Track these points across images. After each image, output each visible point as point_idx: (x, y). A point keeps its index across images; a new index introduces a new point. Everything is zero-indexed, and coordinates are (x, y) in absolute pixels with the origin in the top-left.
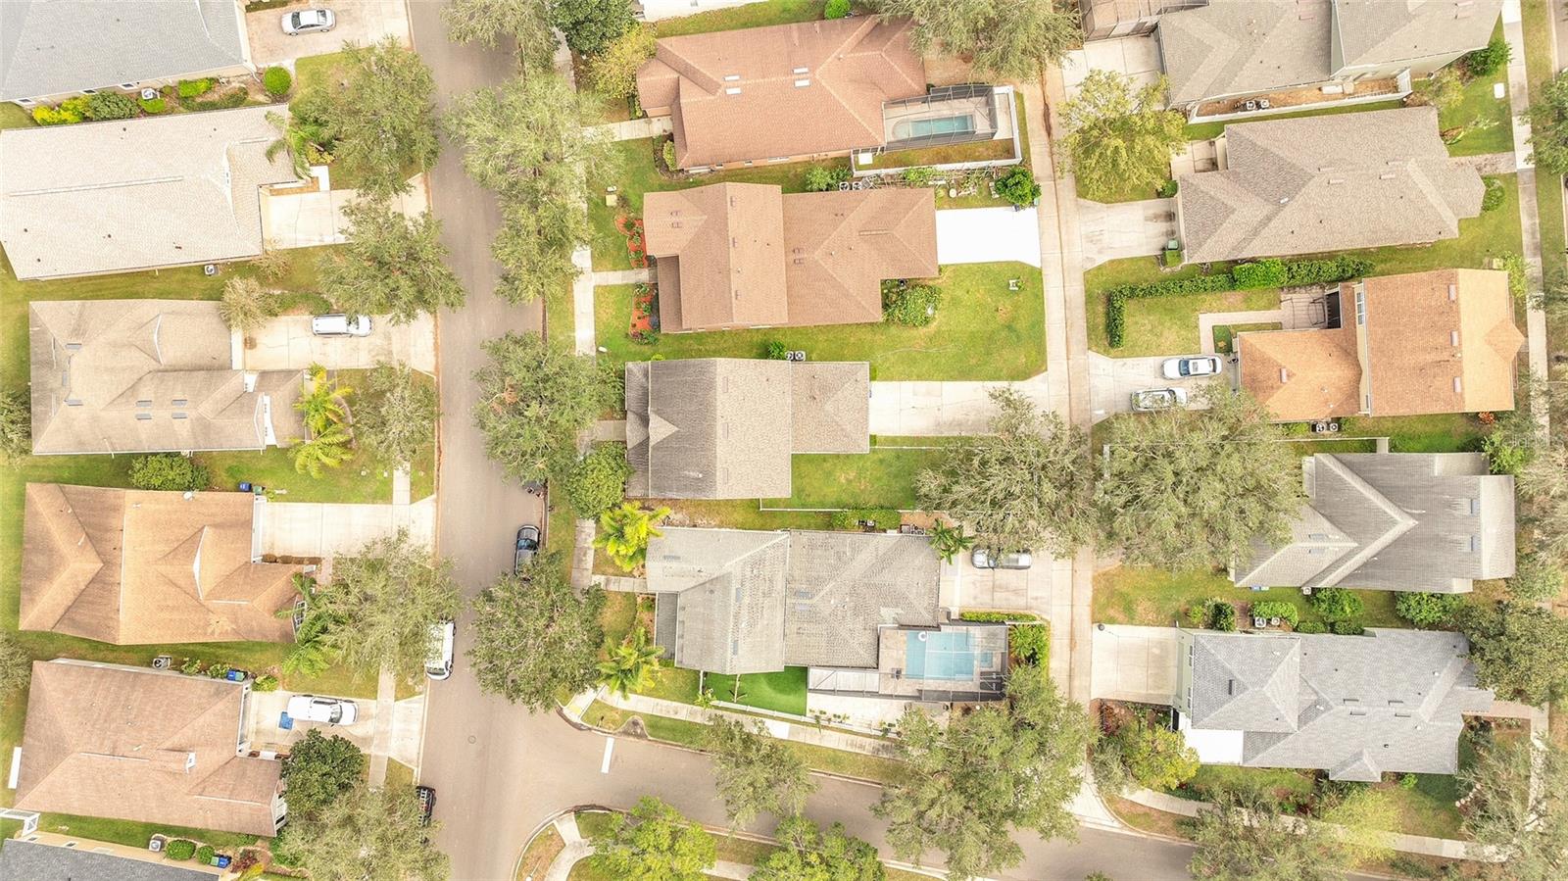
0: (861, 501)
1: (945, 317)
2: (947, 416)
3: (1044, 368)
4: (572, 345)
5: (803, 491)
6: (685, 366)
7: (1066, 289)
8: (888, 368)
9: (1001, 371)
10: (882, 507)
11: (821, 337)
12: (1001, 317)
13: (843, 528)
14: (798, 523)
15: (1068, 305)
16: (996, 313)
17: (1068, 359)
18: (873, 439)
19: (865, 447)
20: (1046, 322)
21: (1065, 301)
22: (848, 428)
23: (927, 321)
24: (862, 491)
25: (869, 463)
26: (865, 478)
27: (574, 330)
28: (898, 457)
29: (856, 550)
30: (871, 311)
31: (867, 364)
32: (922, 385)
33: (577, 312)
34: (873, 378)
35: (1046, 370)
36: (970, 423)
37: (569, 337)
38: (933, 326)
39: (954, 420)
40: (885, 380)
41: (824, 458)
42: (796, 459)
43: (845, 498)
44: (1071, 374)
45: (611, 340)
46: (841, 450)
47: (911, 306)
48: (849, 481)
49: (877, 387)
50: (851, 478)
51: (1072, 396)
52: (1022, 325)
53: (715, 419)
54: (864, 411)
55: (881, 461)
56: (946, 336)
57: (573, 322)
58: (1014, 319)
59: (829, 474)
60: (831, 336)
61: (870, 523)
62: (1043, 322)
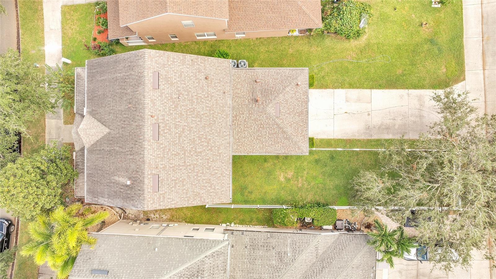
0: (298, 197)
1: (374, 31)
2: (376, 120)
3: (462, 78)
4: (42, 57)
5: (246, 188)
6: (115, 62)
7: (484, 5)
8: (323, 77)
9: (424, 80)
10: (318, 204)
11: (262, 49)
12: (425, 32)
13: (284, 225)
14: (241, 217)
15: (485, 21)
16: (420, 28)
17: (484, 69)
18: (312, 141)
19: (305, 149)
20: (465, 37)
21: (482, 17)
22: (289, 130)
23: (358, 34)
24: (300, 189)
25: (305, 164)
26: (302, 177)
27: (43, 45)
28: (332, 158)
29: (297, 251)
30: (311, 16)
31: (306, 70)
32: (354, 93)
33: (46, 29)
34: (311, 85)
35: (464, 79)
36: (397, 127)
37: (40, 50)
38: (363, 39)
39: (382, 125)
40: (321, 87)
41: (265, 159)
42: (237, 161)
43: (284, 195)
44: (487, 83)
45: (75, 53)
46: (282, 152)
47: (347, 16)
48: (288, 180)
49: (314, 93)
50: (290, 177)
51: (488, 103)
52: (443, 39)
53: (143, 118)
54: (304, 114)
55: (317, 161)
56: (375, 48)
57: (43, 38)
58: (436, 33)
59: (269, 173)
60: (271, 48)
61: (308, 220)
62: (461, 36)
